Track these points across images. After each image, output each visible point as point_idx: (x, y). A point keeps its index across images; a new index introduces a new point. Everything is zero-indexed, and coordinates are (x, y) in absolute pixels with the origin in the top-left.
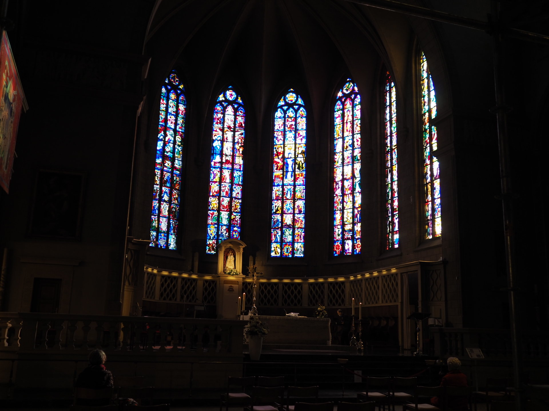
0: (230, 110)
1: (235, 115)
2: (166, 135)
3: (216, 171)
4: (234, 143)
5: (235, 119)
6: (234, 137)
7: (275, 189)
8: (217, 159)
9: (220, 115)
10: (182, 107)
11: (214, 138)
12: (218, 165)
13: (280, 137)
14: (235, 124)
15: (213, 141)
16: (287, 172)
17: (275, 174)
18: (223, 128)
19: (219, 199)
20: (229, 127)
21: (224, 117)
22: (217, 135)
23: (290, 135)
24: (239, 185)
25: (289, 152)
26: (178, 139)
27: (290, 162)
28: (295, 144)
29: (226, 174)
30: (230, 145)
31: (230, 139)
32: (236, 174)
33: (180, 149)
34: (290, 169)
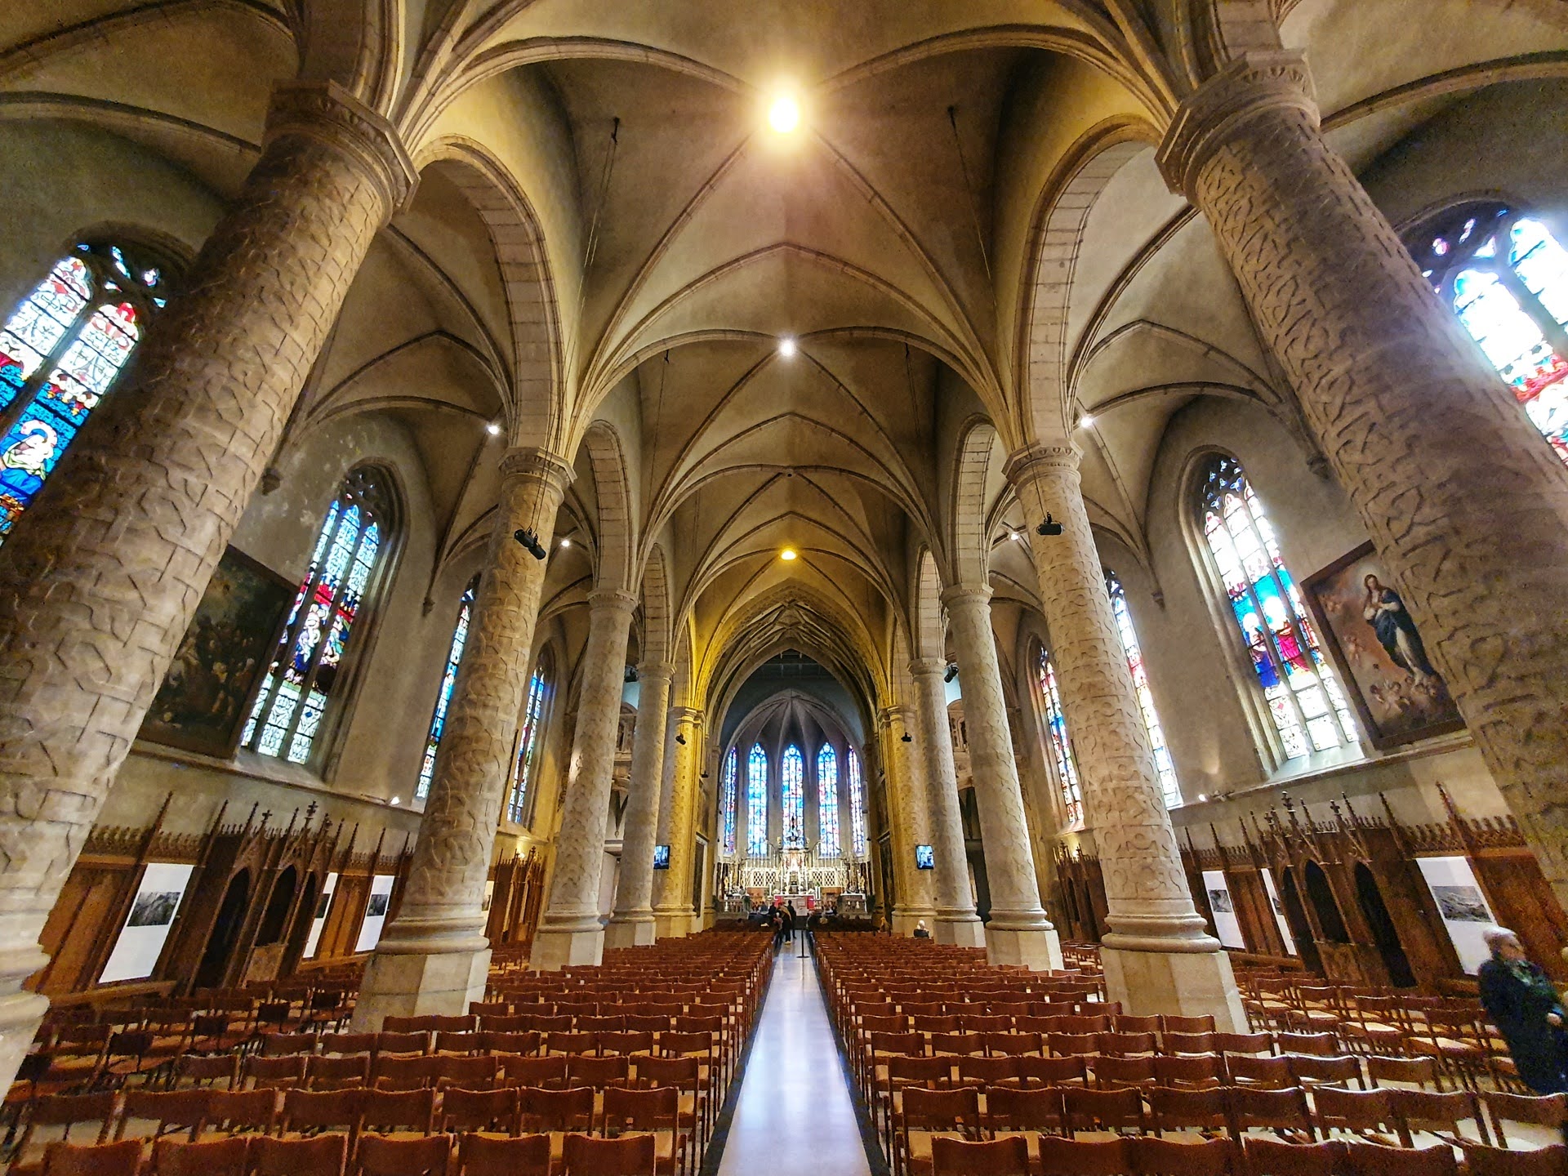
13: (823, 775)
26: (763, 784)
27: (829, 790)
28: (831, 779)
29: (793, 801)
30: (794, 782)
31: (794, 779)
32: (799, 801)
33: (764, 790)
34: (829, 795)
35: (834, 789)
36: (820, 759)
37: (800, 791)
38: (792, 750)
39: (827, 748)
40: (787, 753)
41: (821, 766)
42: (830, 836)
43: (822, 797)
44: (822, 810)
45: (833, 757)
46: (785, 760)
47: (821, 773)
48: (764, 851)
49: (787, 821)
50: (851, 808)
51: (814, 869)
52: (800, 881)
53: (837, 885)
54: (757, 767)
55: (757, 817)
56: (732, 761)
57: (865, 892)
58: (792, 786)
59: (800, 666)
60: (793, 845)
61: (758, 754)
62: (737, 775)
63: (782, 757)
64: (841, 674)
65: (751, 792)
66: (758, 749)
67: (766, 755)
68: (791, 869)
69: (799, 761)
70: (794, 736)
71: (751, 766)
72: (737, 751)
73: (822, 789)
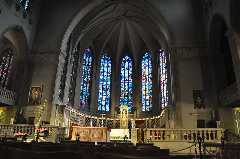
0: (127, 63)
1: (129, 64)
2: (104, 74)
3: (123, 84)
4: (129, 73)
5: (129, 65)
6: (128, 71)
7: (143, 87)
8: (123, 79)
9: (123, 65)
10: (110, 65)
11: (122, 73)
12: (123, 81)
13: (144, 69)
14: (129, 67)
15: (121, 74)
16: (146, 81)
17: (143, 82)
18: (125, 69)
19: (124, 93)
20: (127, 68)
21: (125, 66)
22: (123, 71)
23: (147, 68)
24: (131, 87)
25: (147, 74)
26: (109, 75)
27: (147, 77)
28: (149, 70)
29: (126, 84)
30: (127, 74)
31: (127, 72)
32: (130, 84)
33: (109, 78)
34: (147, 79)
35: (150, 75)
36: (143, 61)
37: (131, 79)
38: (127, 58)
39: (146, 55)
40: (124, 59)
41: (143, 64)
43: (144, 81)
44: (143, 88)
45: (150, 59)
46: (123, 63)
47: (143, 68)
48: (108, 110)
54: (106, 66)
56: (88, 60)
61: (106, 59)
62: (92, 68)
63: (121, 61)
65: (101, 77)
66: (106, 56)
67: (111, 59)
70: (127, 51)
71: (102, 65)
72: (92, 55)
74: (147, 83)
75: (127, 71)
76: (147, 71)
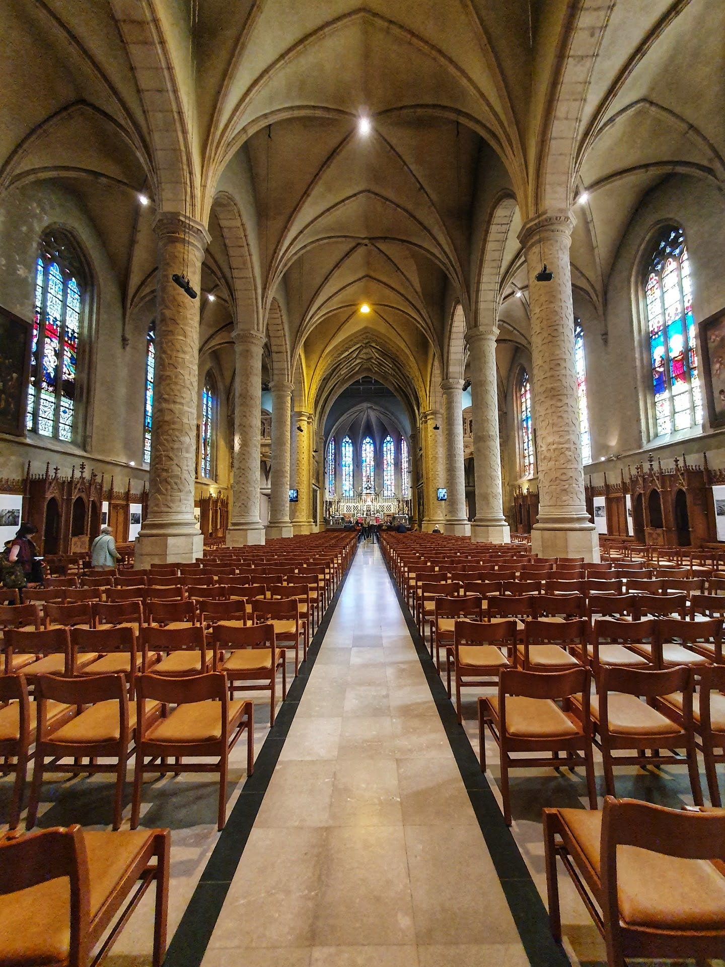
6: (370, 455)
16: (388, 466)
18: (366, 452)
20: (368, 452)
21: (366, 448)
22: (364, 455)
23: (389, 453)
24: (373, 471)
25: (389, 459)
26: (350, 459)
27: (389, 462)
32: (372, 468)
33: (351, 462)
35: (392, 461)
36: (385, 445)
37: (372, 463)
38: (368, 440)
39: (388, 438)
40: (364, 442)
41: (385, 449)
42: (389, 487)
43: (385, 466)
44: (385, 473)
45: (392, 444)
46: (364, 446)
47: (385, 453)
48: (352, 495)
49: (364, 479)
50: (402, 472)
51: (380, 504)
52: (372, 509)
53: (392, 511)
54: (348, 451)
55: (347, 477)
56: (332, 447)
57: (408, 515)
58: (368, 460)
59: (373, 387)
60: (368, 491)
61: (348, 442)
62: (335, 454)
63: (362, 443)
64: (398, 392)
65: (343, 463)
66: (347, 439)
67: (352, 443)
68: (367, 504)
69: (372, 445)
70: (369, 431)
71: (343, 449)
72: (335, 440)
73: (385, 462)
74: (389, 468)
75: (368, 454)
76: (389, 455)
